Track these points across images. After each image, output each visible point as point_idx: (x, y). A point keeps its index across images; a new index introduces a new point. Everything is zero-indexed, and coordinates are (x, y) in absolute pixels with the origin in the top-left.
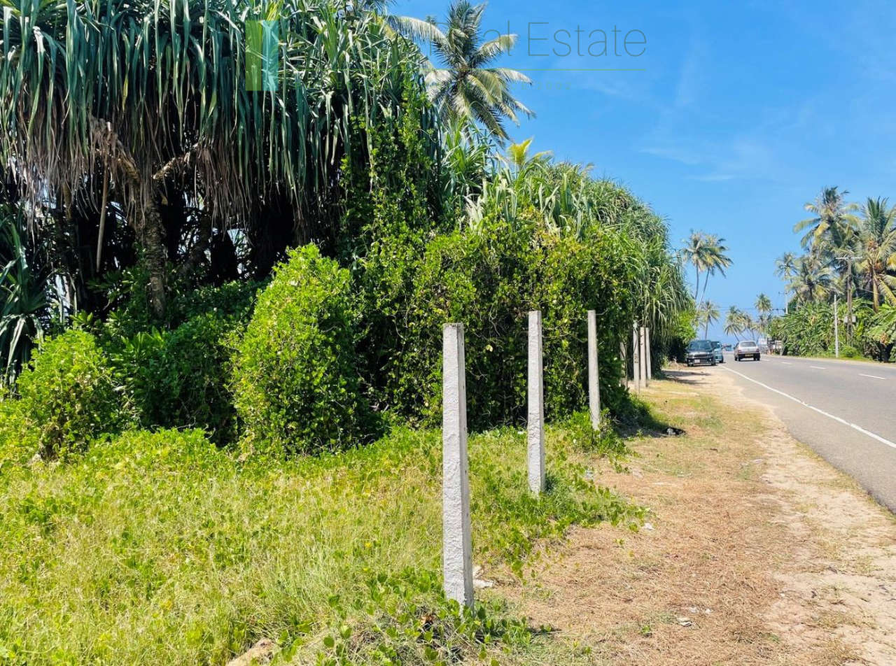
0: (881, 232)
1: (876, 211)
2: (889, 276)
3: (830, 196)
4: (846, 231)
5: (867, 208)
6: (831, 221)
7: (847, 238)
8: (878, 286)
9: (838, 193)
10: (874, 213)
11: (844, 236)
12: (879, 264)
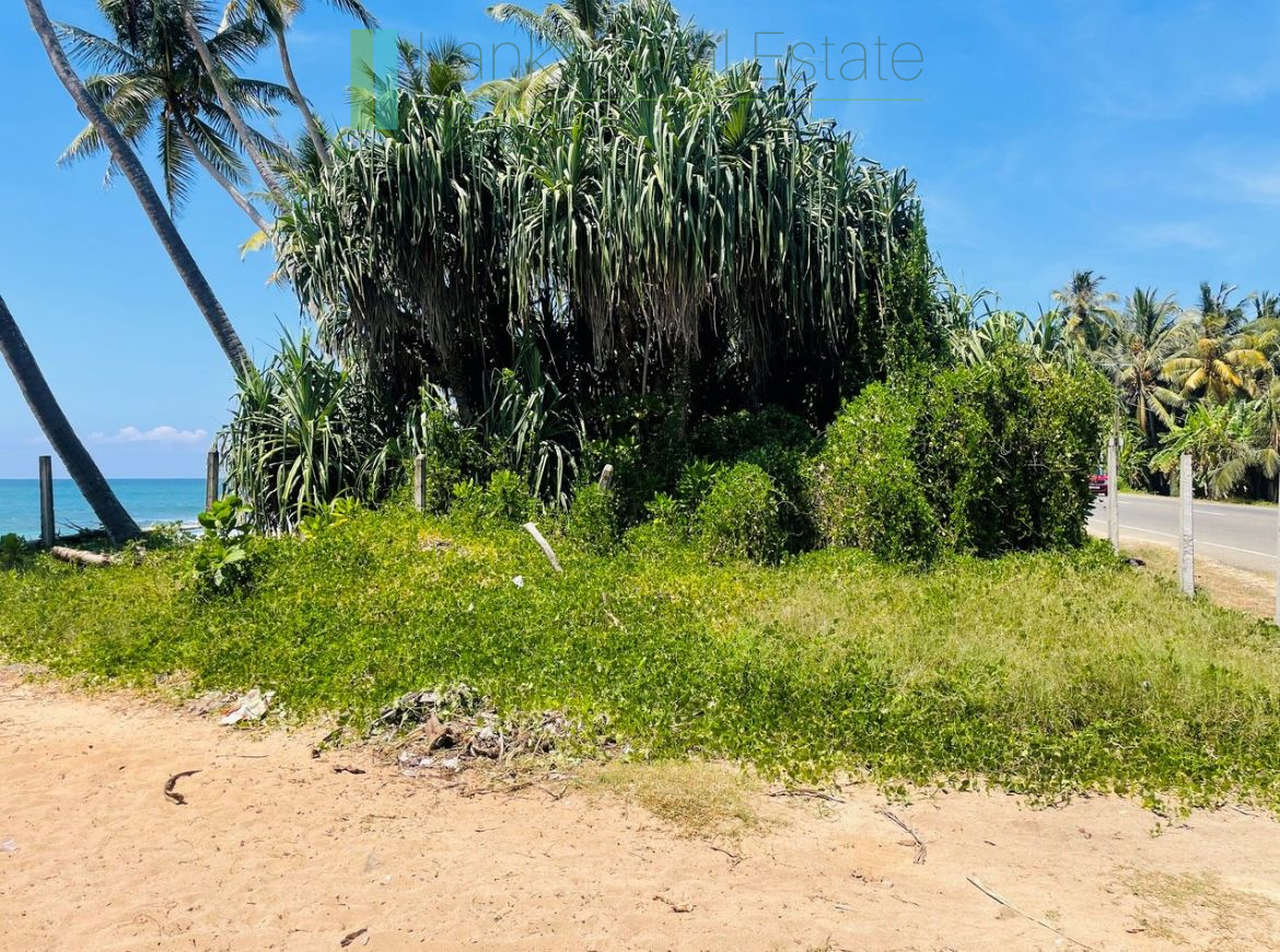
0: (1149, 333)
1: (1143, 304)
2: (1160, 389)
3: (1082, 283)
4: (1102, 329)
5: (1132, 301)
6: (1082, 314)
7: (1103, 338)
8: (1146, 401)
9: (1092, 279)
10: (1141, 308)
11: (1099, 336)
12: (1148, 372)
